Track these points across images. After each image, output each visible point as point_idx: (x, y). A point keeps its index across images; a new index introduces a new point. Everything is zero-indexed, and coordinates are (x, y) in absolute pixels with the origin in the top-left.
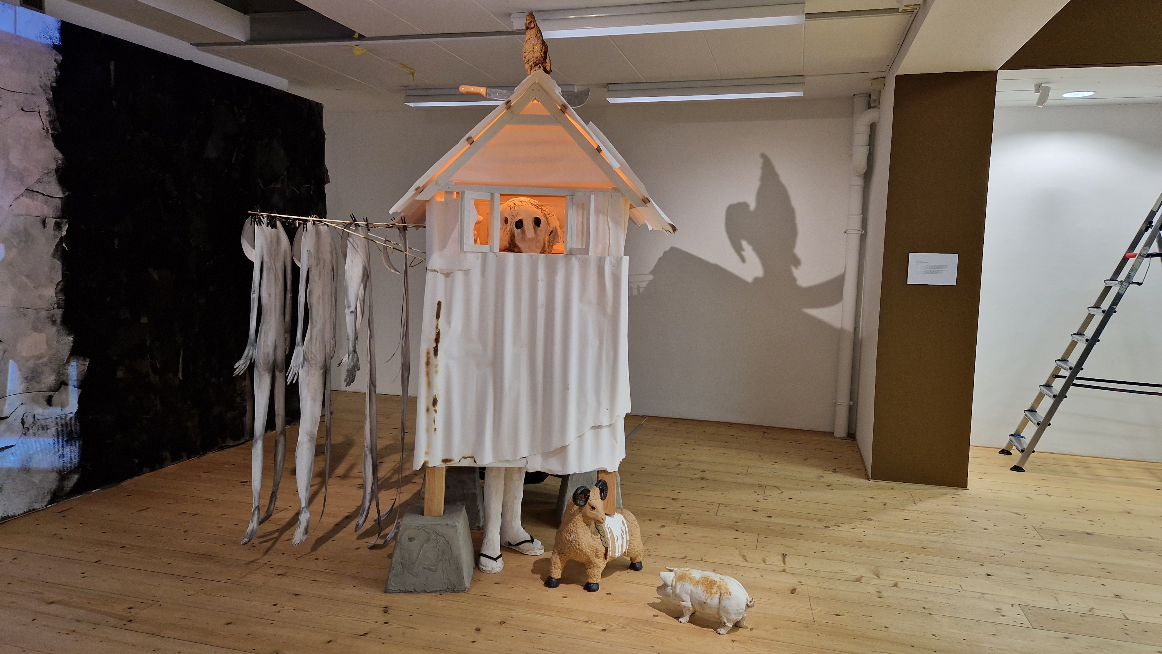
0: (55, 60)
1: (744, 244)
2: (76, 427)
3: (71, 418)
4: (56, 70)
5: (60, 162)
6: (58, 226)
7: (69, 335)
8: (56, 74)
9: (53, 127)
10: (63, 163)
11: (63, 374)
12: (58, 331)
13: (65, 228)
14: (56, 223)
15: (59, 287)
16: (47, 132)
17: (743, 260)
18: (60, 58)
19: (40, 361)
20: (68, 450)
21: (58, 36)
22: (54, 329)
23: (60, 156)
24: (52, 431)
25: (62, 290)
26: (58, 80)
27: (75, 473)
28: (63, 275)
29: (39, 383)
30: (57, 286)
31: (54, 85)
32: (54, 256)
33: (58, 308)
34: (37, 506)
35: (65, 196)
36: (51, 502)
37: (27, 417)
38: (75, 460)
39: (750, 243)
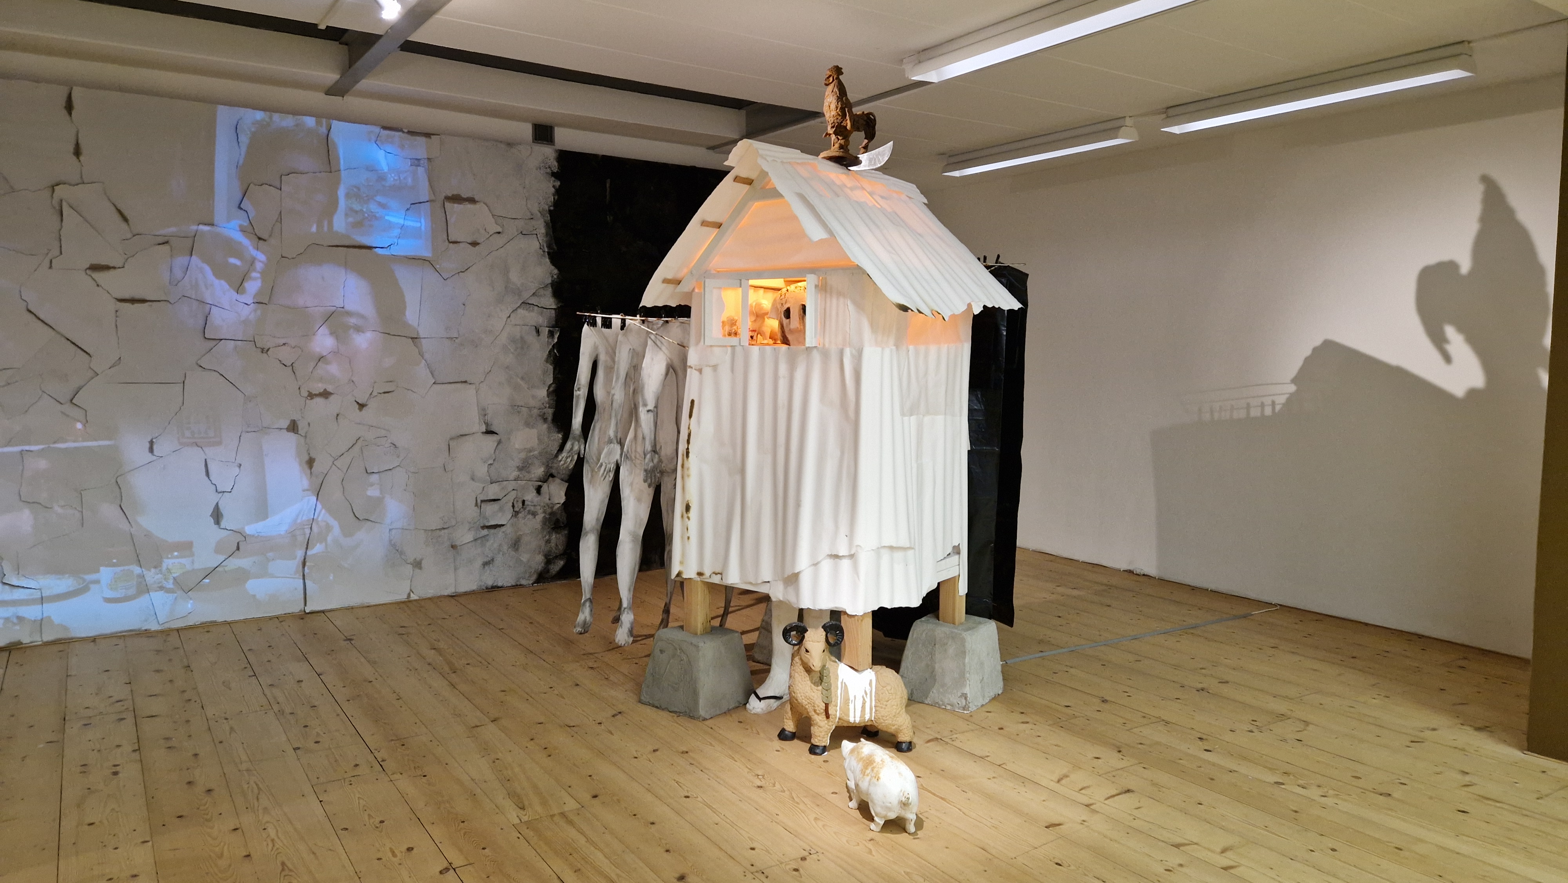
0: (554, 186)
1: (1450, 332)
2: (563, 518)
3: (558, 508)
4: (554, 195)
5: (555, 277)
6: (551, 334)
7: (559, 432)
8: (554, 199)
9: (549, 247)
10: (558, 276)
11: (551, 467)
12: (549, 428)
13: (556, 336)
14: (549, 331)
15: (551, 389)
16: (544, 252)
17: (1447, 358)
18: (558, 184)
19: (532, 454)
20: (554, 536)
21: (556, 164)
22: (545, 426)
23: (556, 271)
24: (540, 517)
25: (553, 391)
26: (556, 204)
27: (561, 559)
28: (555, 378)
29: (529, 472)
30: (549, 387)
31: (552, 208)
32: (547, 361)
33: (549, 407)
34: (524, 582)
35: (558, 307)
36: (537, 581)
37: (517, 501)
38: (561, 548)
39: (1460, 329)
